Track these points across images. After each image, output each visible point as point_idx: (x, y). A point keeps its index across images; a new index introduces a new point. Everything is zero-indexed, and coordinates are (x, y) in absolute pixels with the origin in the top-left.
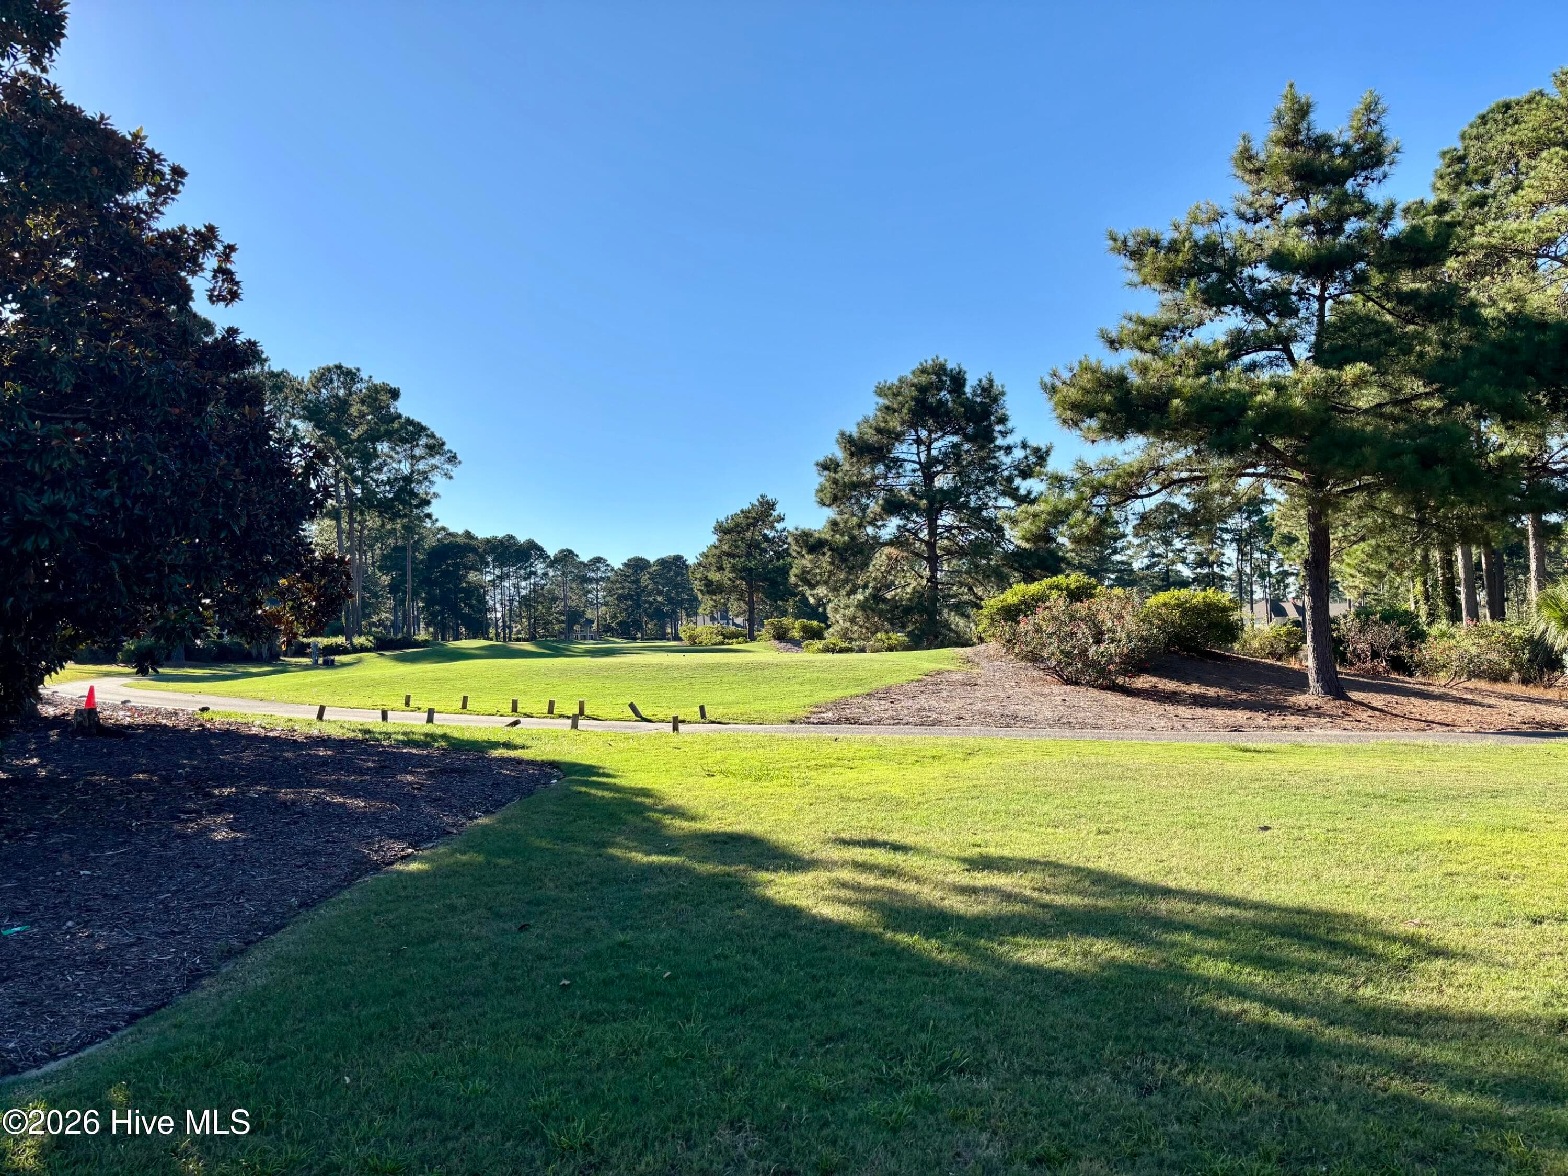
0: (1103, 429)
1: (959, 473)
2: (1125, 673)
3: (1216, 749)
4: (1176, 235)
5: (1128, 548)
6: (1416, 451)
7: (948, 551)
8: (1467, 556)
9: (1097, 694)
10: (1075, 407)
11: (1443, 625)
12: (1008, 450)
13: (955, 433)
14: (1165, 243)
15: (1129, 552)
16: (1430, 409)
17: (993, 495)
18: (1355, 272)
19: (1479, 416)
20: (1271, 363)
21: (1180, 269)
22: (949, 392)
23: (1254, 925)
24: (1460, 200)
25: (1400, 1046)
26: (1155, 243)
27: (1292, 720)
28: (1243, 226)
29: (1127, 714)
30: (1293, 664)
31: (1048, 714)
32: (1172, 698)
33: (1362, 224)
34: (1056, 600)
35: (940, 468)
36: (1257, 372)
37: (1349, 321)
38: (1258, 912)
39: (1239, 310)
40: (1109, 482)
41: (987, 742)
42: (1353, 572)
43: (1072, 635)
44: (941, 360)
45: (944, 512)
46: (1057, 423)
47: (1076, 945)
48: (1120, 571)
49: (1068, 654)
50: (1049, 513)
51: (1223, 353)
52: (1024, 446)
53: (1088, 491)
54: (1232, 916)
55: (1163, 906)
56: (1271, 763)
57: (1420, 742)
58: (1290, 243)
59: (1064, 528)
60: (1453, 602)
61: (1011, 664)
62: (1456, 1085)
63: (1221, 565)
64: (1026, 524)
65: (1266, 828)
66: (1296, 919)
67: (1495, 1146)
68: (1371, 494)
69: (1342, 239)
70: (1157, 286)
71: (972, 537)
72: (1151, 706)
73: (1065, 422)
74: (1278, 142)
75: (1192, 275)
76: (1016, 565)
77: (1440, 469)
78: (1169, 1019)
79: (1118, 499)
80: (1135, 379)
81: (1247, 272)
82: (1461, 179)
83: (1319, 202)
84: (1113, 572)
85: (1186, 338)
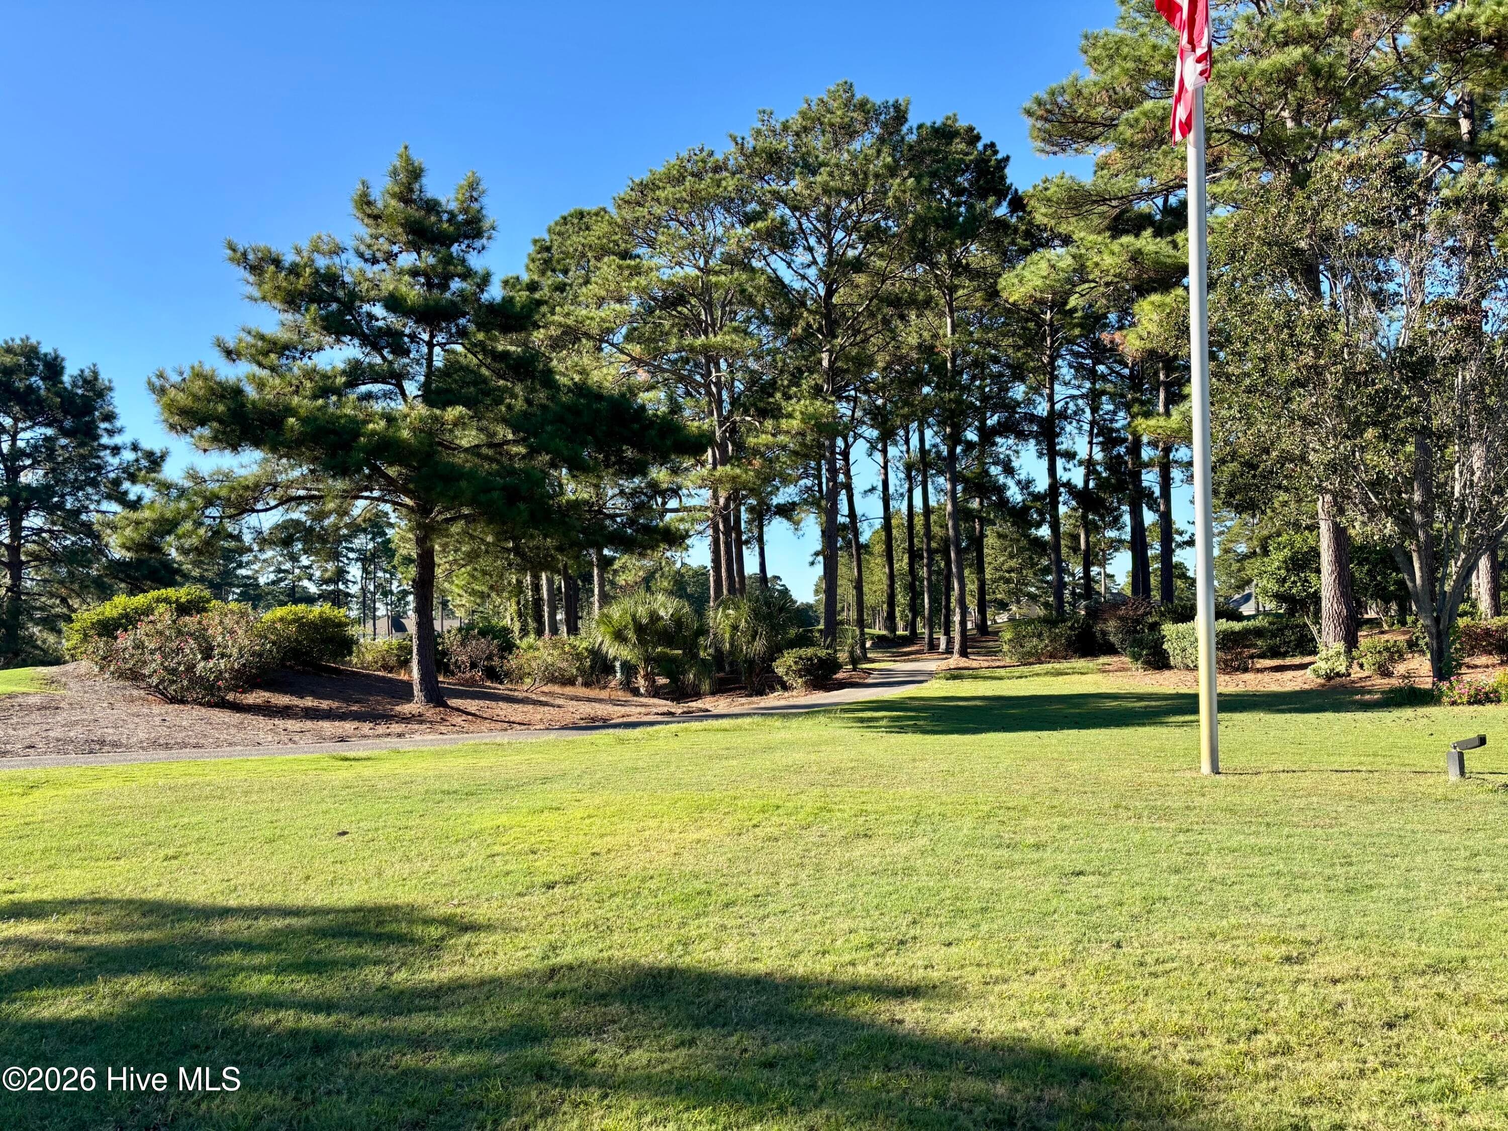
0: (215, 439)
1: (53, 470)
2: (235, 688)
3: (318, 761)
4: (298, 259)
5: (253, 563)
6: (504, 488)
7: (36, 557)
8: (550, 582)
9: (204, 712)
10: (184, 412)
11: (531, 638)
12: (116, 450)
13: (48, 425)
14: (287, 265)
15: (256, 567)
16: (517, 454)
17: (96, 498)
18: (457, 325)
19: (554, 465)
20: (386, 395)
21: (301, 293)
22: (42, 379)
23: (310, 931)
24: (547, 282)
25: (417, 1022)
26: (277, 262)
27: (396, 728)
28: (360, 263)
29: (233, 731)
30: (403, 676)
31: (142, 735)
32: (285, 712)
33: (464, 285)
34: (164, 615)
35: (28, 462)
36: (372, 402)
37: (453, 367)
38: (317, 918)
39: (356, 342)
40: (224, 493)
41: (57, 772)
42: (461, 592)
43: (179, 650)
44: (33, 341)
45: (32, 512)
46: (164, 427)
47: (103, 988)
48: (245, 585)
49: (174, 671)
50: (154, 522)
51: (341, 380)
52: (135, 447)
53: (200, 502)
54: (288, 926)
55: (217, 928)
56: (366, 770)
57: (498, 740)
58: (404, 289)
59: (170, 539)
60: (539, 619)
61: (105, 684)
62: (457, 1048)
63: (346, 582)
64: (128, 532)
65: (344, 833)
66: (351, 918)
67: (476, 1096)
68: (468, 522)
69: (448, 295)
70: (279, 306)
71: (68, 542)
72: (261, 722)
73: (172, 427)
74: (394, 195)
75: (312, 301)
76: (121, 576)
77: (522, 506)
78: (196, 1047)
79: (232, 511)
80: (251, 392)
81: (366, 307)
82: (547, 266)
83: (429, 259)
84: (238, 586)
85: (306, 360)
